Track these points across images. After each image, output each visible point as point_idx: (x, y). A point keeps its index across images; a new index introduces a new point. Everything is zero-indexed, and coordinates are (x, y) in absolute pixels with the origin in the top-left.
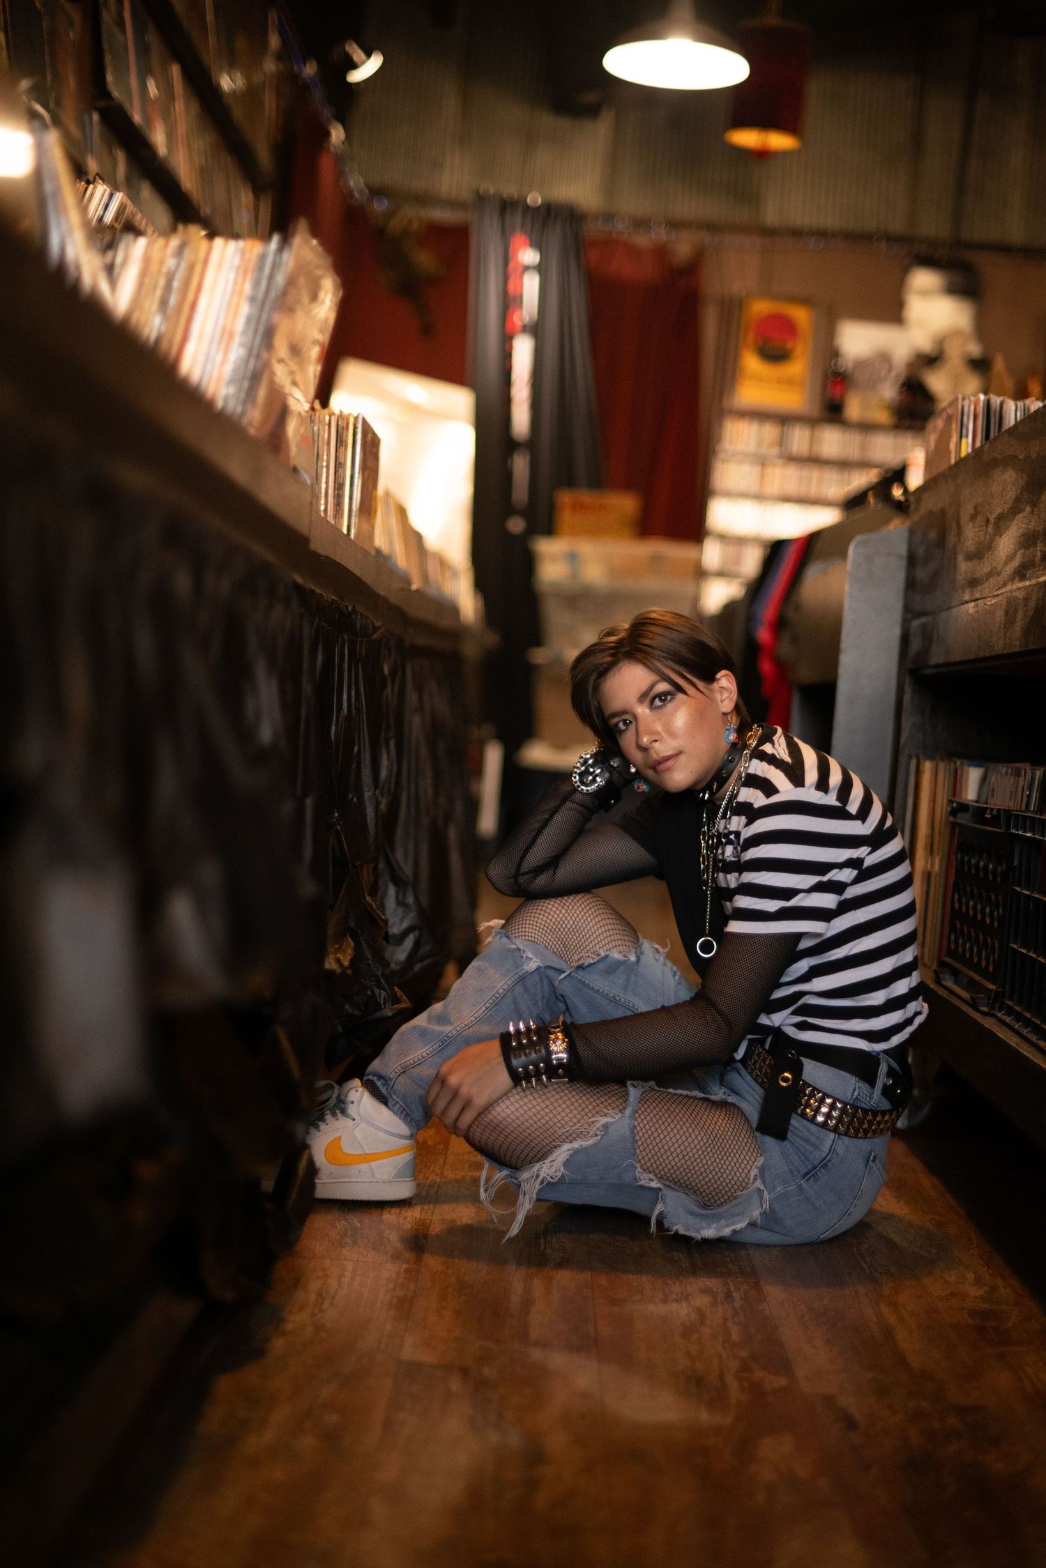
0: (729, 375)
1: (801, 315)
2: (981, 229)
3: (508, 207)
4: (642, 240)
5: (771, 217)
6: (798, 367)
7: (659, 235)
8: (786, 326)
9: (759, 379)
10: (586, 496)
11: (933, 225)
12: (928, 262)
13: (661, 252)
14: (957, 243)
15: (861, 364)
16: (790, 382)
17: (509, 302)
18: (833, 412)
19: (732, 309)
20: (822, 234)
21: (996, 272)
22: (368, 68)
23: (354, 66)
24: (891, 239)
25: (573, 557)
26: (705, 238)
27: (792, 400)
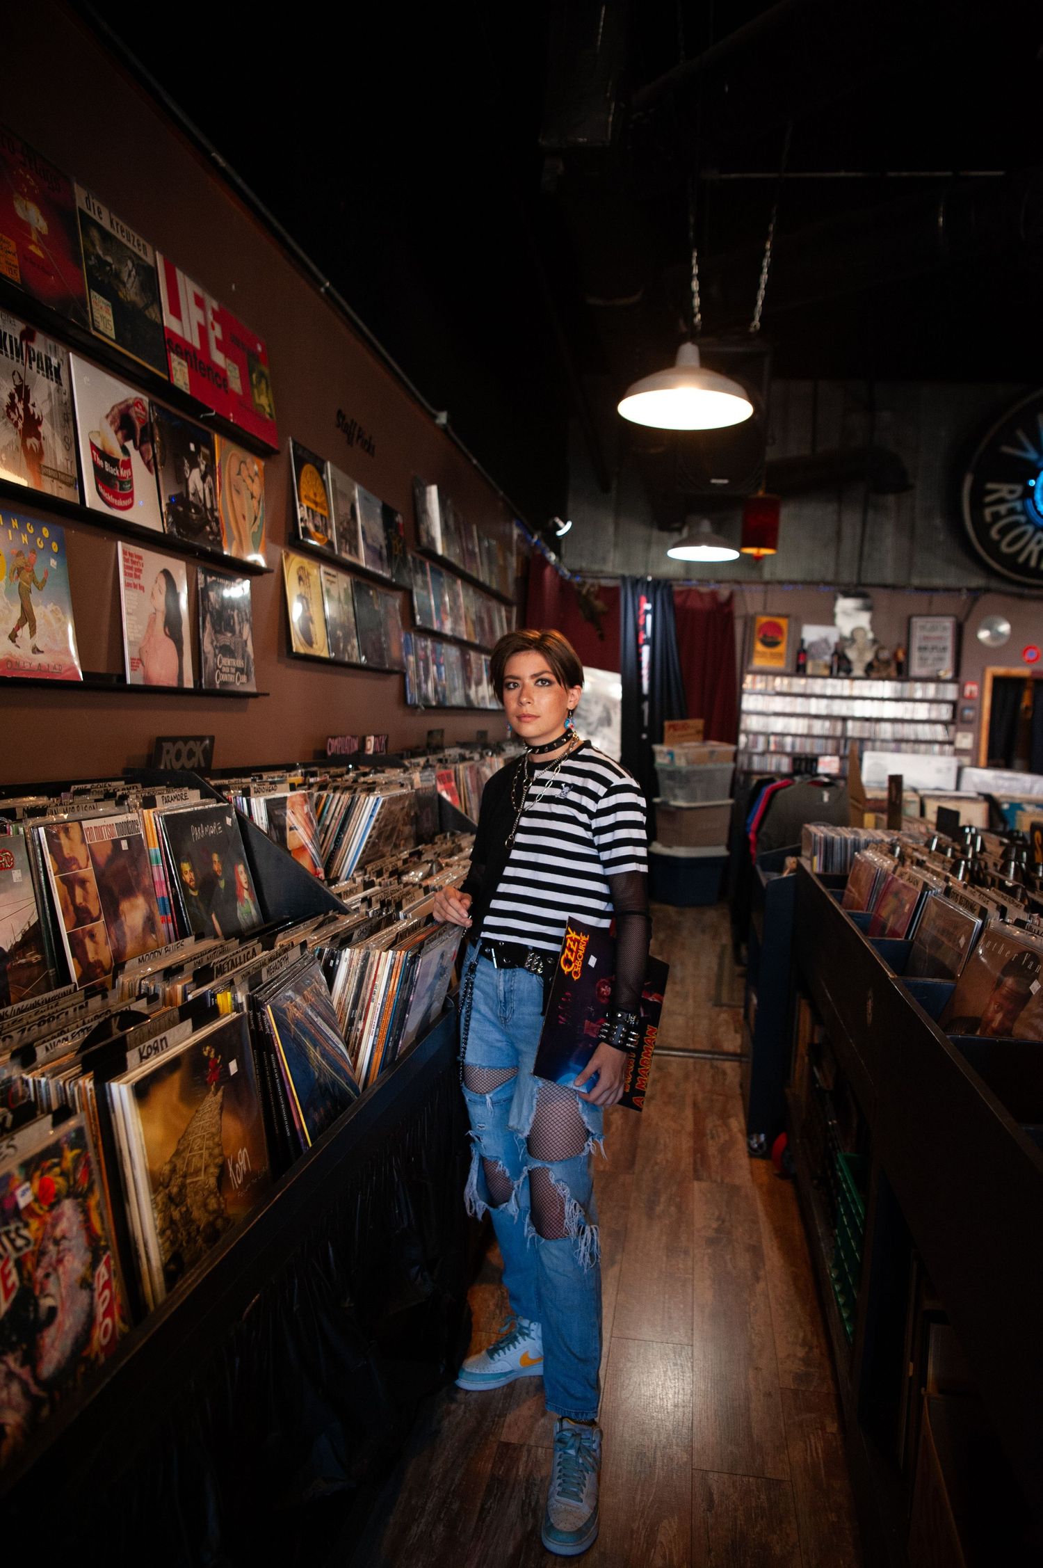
0: (749, 655)
1: (783, 623)
2: (870, 578)
3: (637, 582)
4: (704, 589)
5: (767, 575)
6: (781, 648)
7: (713, 587)
8: (777, 629)
9: (763, 655)
10: (679, 722)
11: (848, 576)
12: (847, 595)
13: (714, 595)
14: (860, 584)
15: (812, 645)
16: (779, 656)
17: (638, 630)
18: (800, 670)
19: (749, 620)
20: (793, 582)
21: (880, 596)
22: (565, 528)
23: (560, 529)
24: (827, 583)
25: (671, 754)
26: (736, 587)
27: (779, 665)
